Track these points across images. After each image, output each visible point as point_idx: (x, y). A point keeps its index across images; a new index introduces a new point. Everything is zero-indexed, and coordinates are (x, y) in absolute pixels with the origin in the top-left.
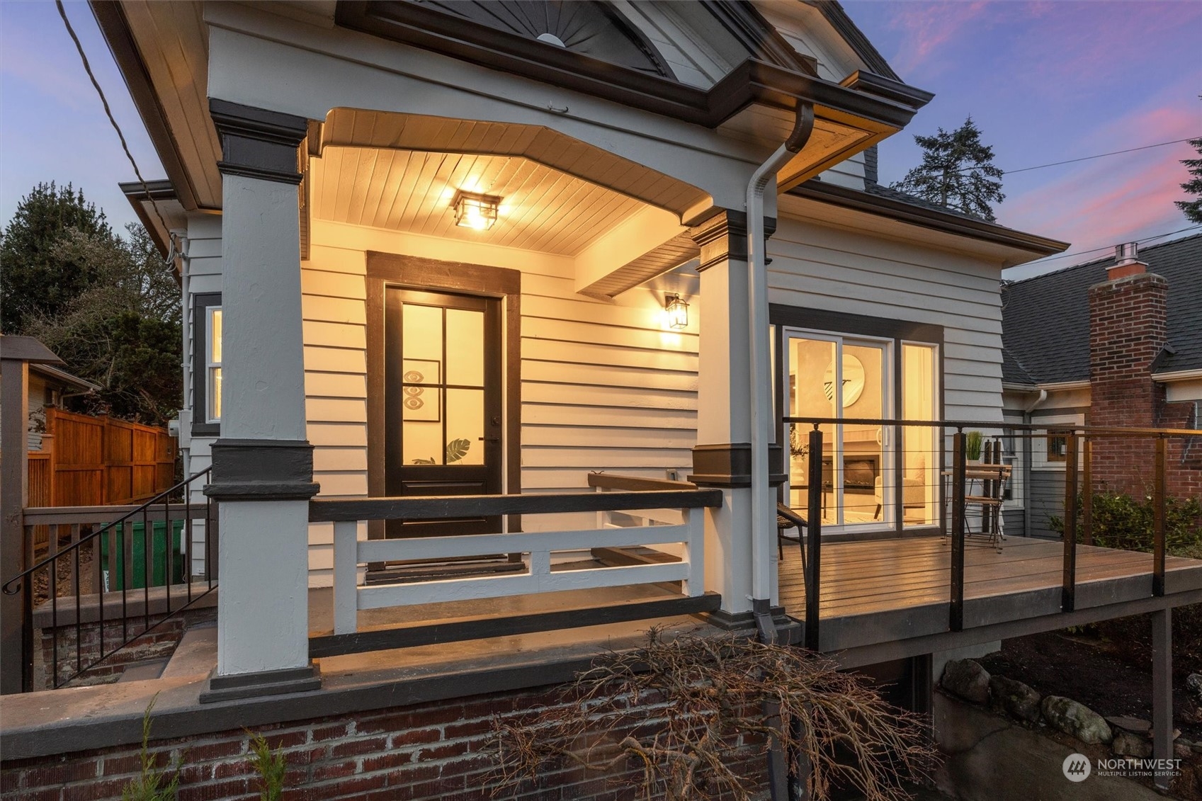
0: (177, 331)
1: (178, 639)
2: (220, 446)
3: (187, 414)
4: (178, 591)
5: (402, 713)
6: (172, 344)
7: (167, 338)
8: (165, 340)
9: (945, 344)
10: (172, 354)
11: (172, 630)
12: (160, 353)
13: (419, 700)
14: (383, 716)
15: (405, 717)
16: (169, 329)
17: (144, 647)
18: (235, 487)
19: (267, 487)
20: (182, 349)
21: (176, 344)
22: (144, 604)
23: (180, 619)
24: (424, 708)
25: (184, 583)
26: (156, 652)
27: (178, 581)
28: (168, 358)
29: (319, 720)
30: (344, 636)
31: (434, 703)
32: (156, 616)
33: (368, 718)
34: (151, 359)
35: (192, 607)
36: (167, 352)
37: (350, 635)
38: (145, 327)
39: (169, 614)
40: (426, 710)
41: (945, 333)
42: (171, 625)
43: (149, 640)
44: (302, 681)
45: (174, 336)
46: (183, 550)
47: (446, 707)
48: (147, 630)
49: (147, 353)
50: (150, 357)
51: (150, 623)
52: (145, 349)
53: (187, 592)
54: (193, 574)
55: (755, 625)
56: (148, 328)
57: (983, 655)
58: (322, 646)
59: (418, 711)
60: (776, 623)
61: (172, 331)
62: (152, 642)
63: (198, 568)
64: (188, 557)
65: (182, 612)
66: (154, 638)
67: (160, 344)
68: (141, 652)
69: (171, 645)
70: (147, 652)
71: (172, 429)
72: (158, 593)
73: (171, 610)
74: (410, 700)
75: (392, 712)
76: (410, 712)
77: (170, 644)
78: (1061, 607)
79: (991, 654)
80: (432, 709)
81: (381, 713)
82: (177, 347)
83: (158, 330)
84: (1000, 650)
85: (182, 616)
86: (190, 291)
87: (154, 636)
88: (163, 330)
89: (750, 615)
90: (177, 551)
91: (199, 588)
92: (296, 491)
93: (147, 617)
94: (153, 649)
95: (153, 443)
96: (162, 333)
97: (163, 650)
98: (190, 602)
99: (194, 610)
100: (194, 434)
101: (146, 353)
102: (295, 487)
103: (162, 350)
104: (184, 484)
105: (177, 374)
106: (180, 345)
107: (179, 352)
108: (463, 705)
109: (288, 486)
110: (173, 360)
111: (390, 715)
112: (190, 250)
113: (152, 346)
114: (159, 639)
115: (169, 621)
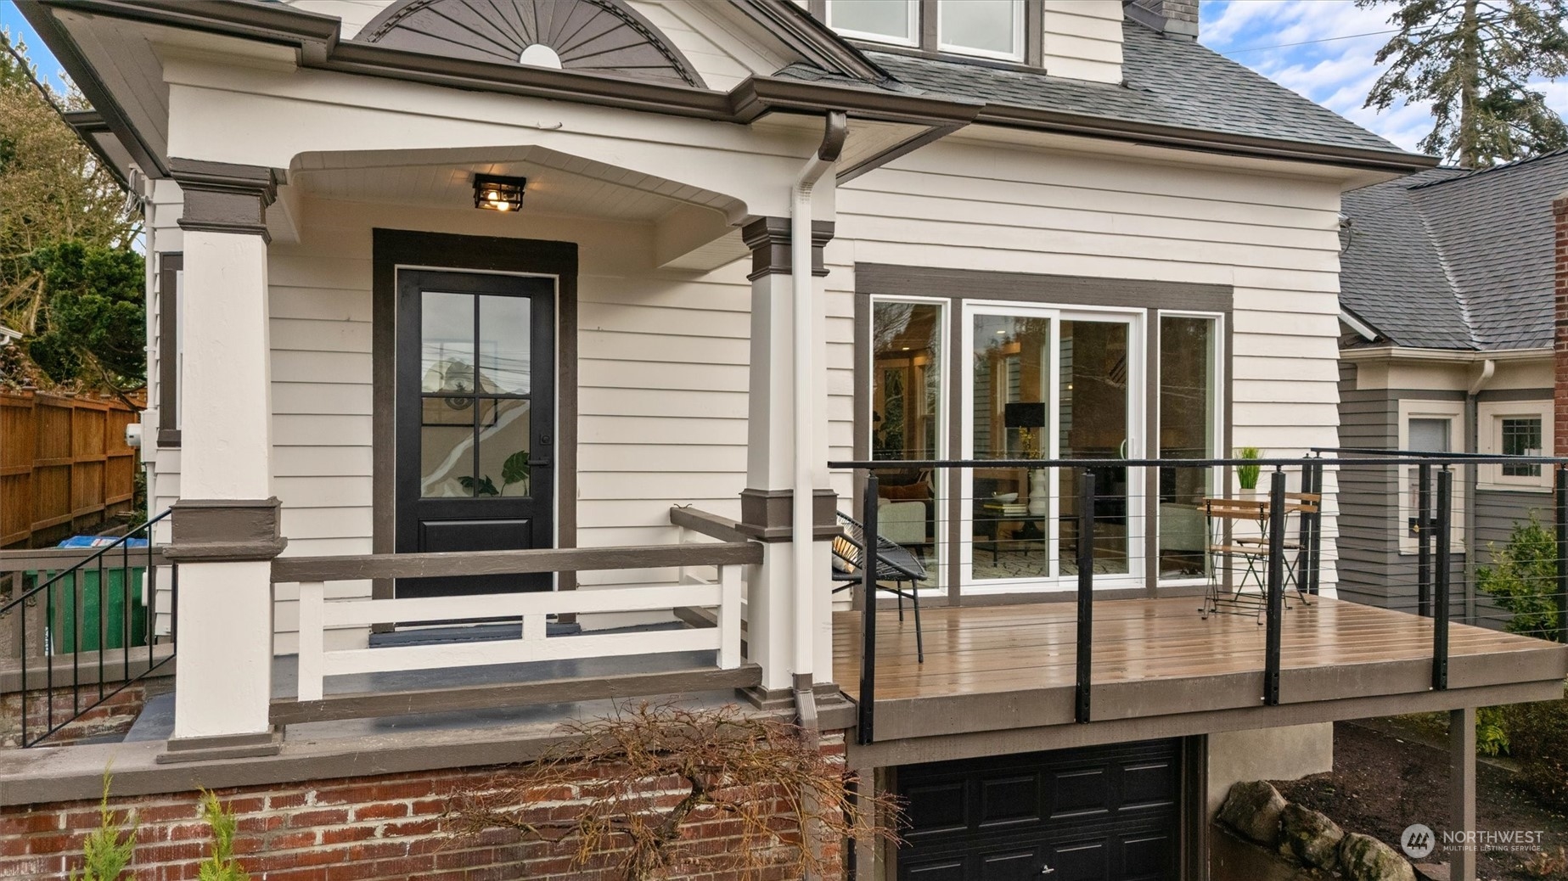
0: (138, 266)
1: (136, 712)
2: (180, 508)
3: (151, 416)
4: (140, 654)
5: (366, 785)
6: (131, 287)
7: (124, 278)
8: (120, 280)
9: (1235, 313)
10: (132, 302)
11: (130, 701)
12: (114, 303)
13: (385, 770)
14: (345, 786)
15: (369, 789)
16: (128, 264)
17: (97, 721)
18: (195, 549)
19: (225, 549)
20: (144, 296)
21: (138, 287)
22: (98, 670)
23: (139, 689)
24: (389, 780)
25: (145, 644)
26: (111, 728)
27: (139, 642)
28: (126, 309)
29: (277, 786)
30: (307, 703)
31: (401, 775)
32: (112, 684)
33: (328, 788)
34: (100, 311)
35: (154, 673)
36: (125, 299)
37: (314, 702)
38: (92, 262)
39: (127, 682)
40: (392, 782)
41: (1234, 296)
42: (128, 697)
43: (103, 713)
44: (260, 746)
45: (134, 274)
46: (145, 601)
47: (415, 780)
48: (102, 700)
49: (96, 303)
50: (99, 308)
51: (104, 693)
52: (92, 297)
53: (148, 657)
54: (156, 634)
55: (794, 704)
56: (96, 265)
57: (1299, 776)
58: (285, 712)
59: (383, 783)
60: (818, 702)
61: (131, 268)
62: (107, 714)
63: (162, 627)
64: (151, 611)
65: (141, 680)
66: (109, 711)
67: (113, 288)
68: (93, 727)
69: (129, 720)
70: (100, 728)
71: (131, 437)
72: (115, 657)
73: (129, 677)
74: (374, 770)
75: (355, 782)
76: (375, 784)
77: (127, 718)
78: (1263, 698)
79: (1314, 775)
80: (399, 782)
81: (343, 783)
82: (139, 291)
83: (110, 267)
84: (1331, 770)
85: (143, 685)
86: (155, 249)
87: (109, 707)
88: (118, 264)
89: (790, 693)
90: (138, 601)
91: (161, 651)
92: (255, 552)
93: (101, 685)
94: (107, 724)
95: (102, 425)
96: (116, 270)
97: (120, 725)
98: (152, 668)
99: (157, 678)
100: (161, 444)
101: (93, 302)
102: (256, 548)
103: (118, 297)
104: (145, 527)
105: (139, 333)
106: (142, 287)
107: (140, 301)
108: (433, 779)
109: (247, 548)
110: (133, 312)
111: (353, 785)
112: (155, 193)
113: (101, 291)
114: (115, 712)
115: (127, 690)
